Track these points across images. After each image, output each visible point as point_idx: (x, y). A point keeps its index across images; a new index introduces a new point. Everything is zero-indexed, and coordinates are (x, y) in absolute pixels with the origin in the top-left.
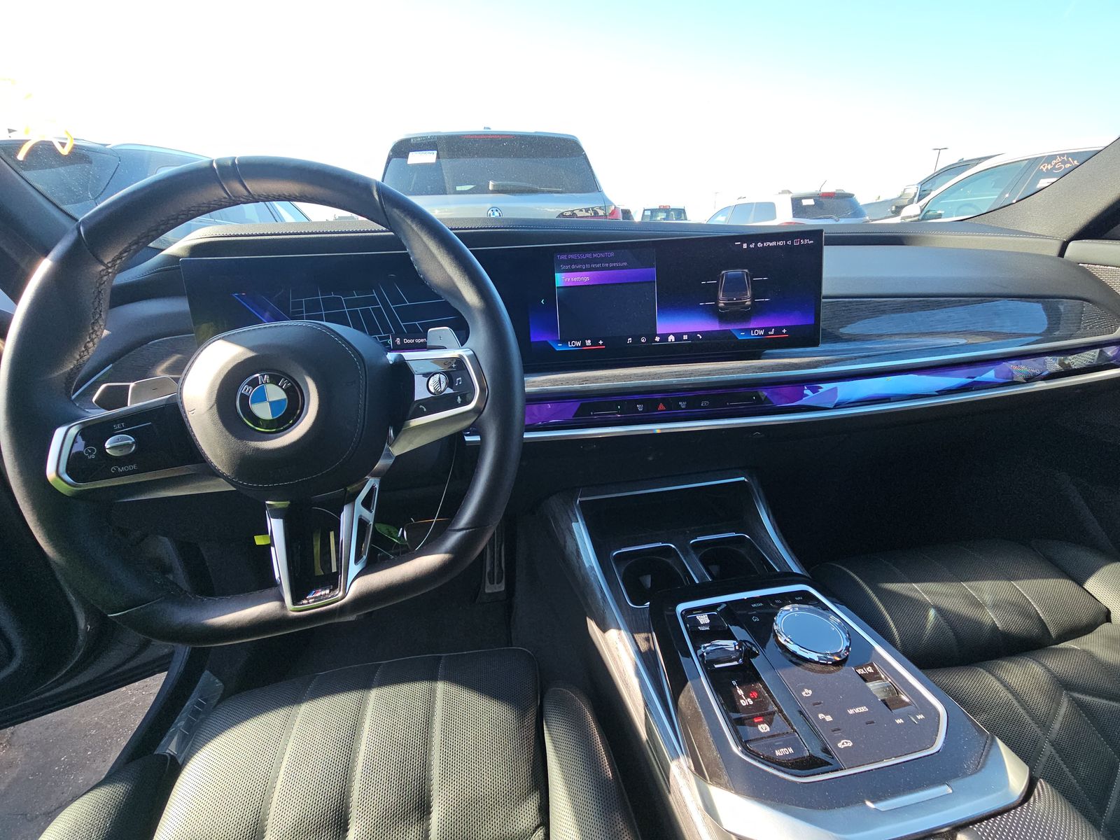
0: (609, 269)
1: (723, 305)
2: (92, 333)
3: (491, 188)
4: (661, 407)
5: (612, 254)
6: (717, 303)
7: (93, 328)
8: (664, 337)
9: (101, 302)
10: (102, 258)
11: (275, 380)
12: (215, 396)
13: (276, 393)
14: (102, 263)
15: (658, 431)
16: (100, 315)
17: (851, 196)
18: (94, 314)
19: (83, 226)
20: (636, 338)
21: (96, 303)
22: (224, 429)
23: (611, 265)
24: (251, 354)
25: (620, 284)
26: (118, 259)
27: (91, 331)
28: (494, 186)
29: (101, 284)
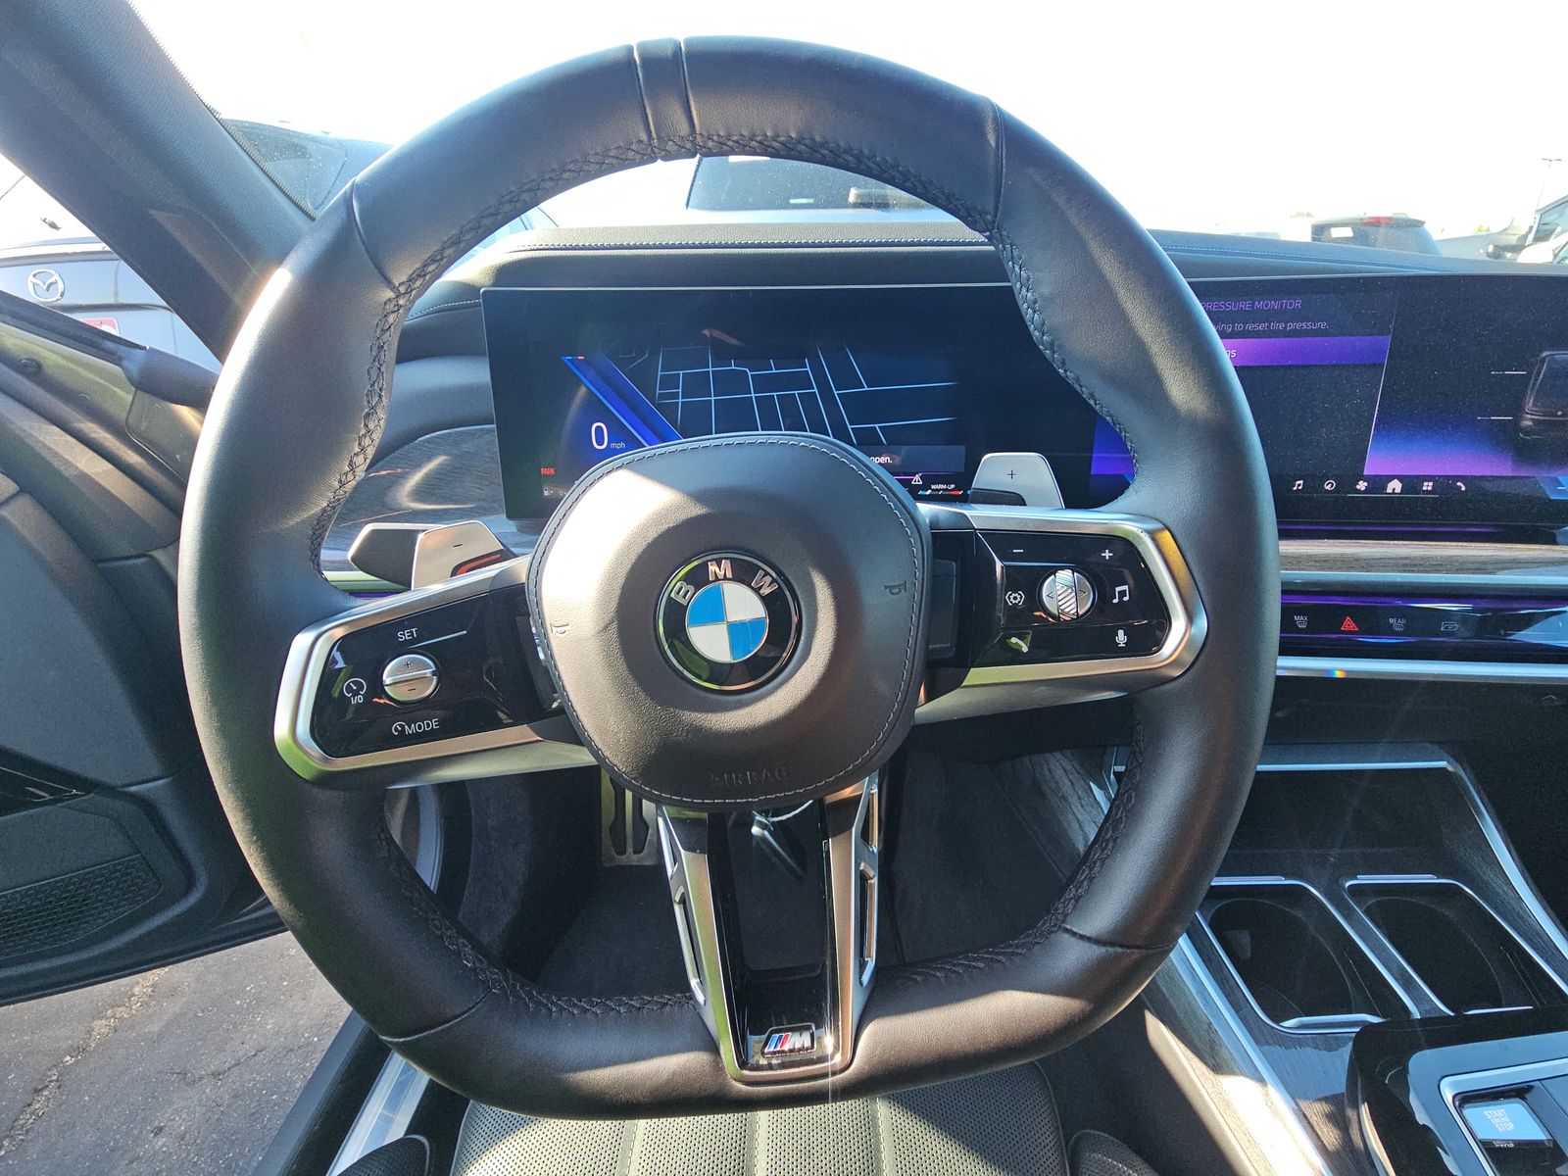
0: (1286, 334)
1: (1530, 423)
2: (364, 436)
3: (852, 199)
4: (1349, 624)
5: (1298, 303)
6: (1518, 416)
7: (366, 426)
8: (1378, 483)
9: (383, 369)
10: (390, 274)
11: (743, 575)
12: (614, 604)
13: (744, 604)
14: (389, 283)
15: (1338, 674)
16: (380, 396)
17: (1419, 224)
18: (370, 394)
19: (360, 200)
20: (1314, 481)
21: (374, 373)
22: (631, 681)
23: (1291, 326)
24: (697, 510)
25: (1304, 367)
26: (419, 276)
27: (363, 432)
28: (858, 196)
29: (384, 331)
